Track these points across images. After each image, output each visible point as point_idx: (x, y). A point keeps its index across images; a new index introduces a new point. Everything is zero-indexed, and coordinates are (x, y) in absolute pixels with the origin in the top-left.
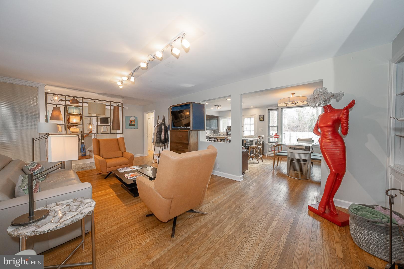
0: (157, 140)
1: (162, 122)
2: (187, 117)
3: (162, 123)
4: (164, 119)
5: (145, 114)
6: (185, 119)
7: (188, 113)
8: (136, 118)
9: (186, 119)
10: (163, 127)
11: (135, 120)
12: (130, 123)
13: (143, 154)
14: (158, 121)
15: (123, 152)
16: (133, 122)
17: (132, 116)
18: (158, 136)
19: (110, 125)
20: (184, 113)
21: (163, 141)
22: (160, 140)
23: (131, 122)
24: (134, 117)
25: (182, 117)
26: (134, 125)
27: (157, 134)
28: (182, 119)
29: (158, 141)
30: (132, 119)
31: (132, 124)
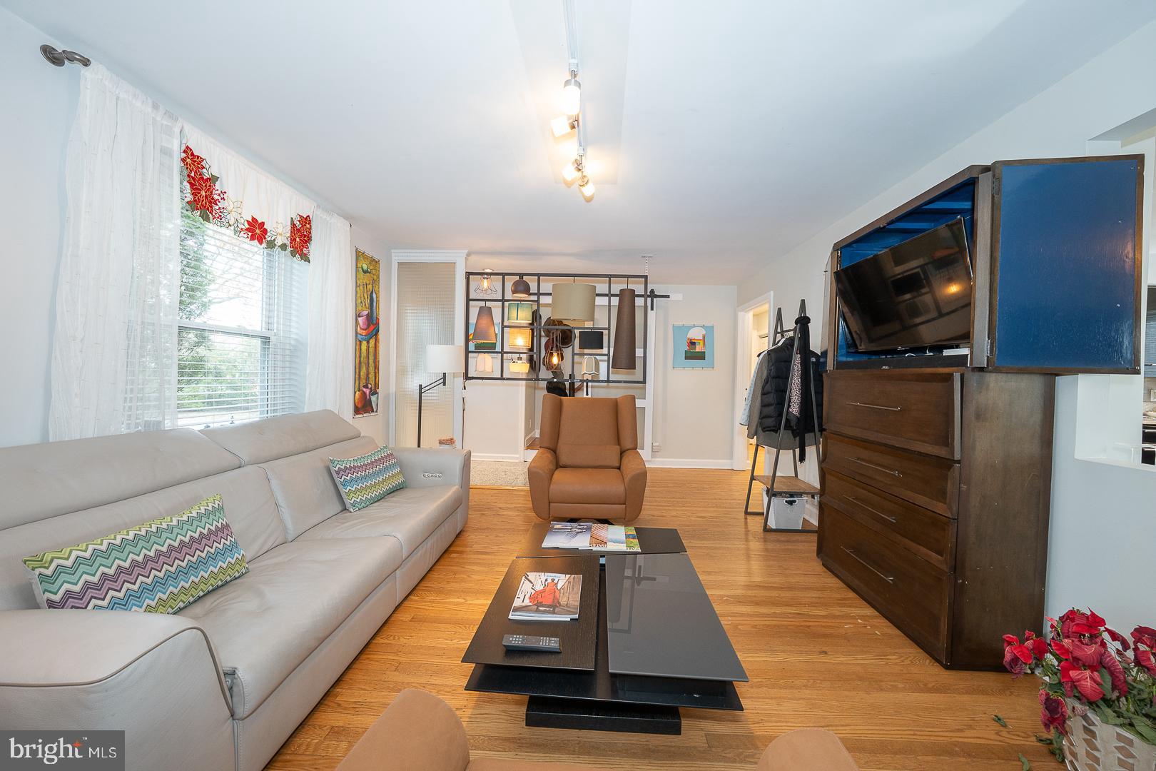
0: (763, 417)
1: (791, 334)
2: (945, 311)
3: (792, 339)
4: (803, 322)
5: (740, 314)
6: (934, 319)
7: (954, 289)
8: (710, 329)
9: (941, 320)
10: (797, 359)
11: (704, 337)
12: (687, 348)
13: (729, 461)
14: (776, 333)
15: (622, 453)
16: (697, 347)
17: (694, 326)
18: (771, 398)
19: (608, 355)
20: (931, 292)
21: (793, 423)
22: (781, 415)
23: (692, 344)
24: (703, 327)
25: (915, 311)
26: (701, 356)
27: (763, 389)
28: (918, 320)
29: (770, 422)
30: (696, 334)
31: (694, 354)
